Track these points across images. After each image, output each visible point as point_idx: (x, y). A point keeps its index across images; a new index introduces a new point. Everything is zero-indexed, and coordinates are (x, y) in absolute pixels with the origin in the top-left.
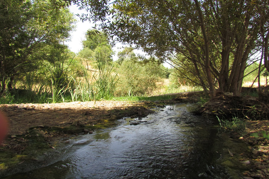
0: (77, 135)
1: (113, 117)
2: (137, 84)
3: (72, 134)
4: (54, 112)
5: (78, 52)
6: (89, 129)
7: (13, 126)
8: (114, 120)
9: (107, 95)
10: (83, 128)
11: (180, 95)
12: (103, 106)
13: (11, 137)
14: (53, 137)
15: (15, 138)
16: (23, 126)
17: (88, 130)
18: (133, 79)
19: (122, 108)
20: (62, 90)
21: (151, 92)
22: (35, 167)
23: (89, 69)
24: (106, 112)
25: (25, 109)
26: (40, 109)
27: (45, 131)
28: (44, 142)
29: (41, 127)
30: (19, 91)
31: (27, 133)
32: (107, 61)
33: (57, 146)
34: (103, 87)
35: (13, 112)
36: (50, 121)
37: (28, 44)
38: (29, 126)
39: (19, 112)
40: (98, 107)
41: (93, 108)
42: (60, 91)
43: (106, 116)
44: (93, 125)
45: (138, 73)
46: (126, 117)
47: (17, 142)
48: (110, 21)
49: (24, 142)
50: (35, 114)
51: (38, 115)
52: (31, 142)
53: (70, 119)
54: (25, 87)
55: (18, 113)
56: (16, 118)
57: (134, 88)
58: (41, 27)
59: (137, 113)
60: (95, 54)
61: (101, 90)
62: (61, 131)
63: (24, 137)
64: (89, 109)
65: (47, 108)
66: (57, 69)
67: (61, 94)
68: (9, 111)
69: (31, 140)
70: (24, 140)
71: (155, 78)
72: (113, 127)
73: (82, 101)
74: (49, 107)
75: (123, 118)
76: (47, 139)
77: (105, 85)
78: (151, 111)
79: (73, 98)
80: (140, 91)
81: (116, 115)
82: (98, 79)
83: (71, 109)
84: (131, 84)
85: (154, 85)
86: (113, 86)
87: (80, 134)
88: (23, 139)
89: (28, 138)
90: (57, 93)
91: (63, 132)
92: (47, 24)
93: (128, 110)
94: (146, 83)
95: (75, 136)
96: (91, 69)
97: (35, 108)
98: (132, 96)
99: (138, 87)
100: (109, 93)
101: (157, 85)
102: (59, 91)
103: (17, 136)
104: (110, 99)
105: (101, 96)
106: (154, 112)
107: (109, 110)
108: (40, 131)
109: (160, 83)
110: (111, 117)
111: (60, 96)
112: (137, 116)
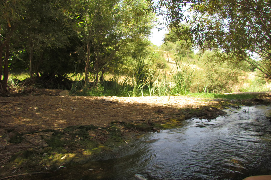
0: (147, 132)
1: (181, 117)
2: (217, 78)
3: (143, 131)
4: (132, 107)
5: (160, 45)
6: (157, 127)
7: (101, 119)
8: (182, 120)
9: (183, 91)
10: (152, 127)
11: (262, 95)
12: (176, 104)
13: (98, 129)
14: (128, 132)
15: (100, 129)
16: (107, 119)
17: (156, 129)
18: (213, 72)
19: (193, 107)
20: (142, 84)
21: (232, 86)
22: (111, 157)
23: (169, 61)
24: (177, 111)
25: (111, 102)
26: (122, 102)
27: (122, 126)
28: (120, 137)
29: (120, 122)
30: (108, 83)
31: (109, 127)
32: (188, 53)
33: (129, 142)
34: (179, 82)
35: (101, 104)
36: (127, 116)
37: (116, 43)
38: (112, 119)
39: (106, 104)
40: (170, 104)
41: (166, 105)
42: (140, 85)
43: (176, 115)
44: (162, 124)
45: (218, 66)
46: (194, 117)
47: (102, 134)
48: (184, 28)
49: (106, 134)
50: (118, 108)
51: (119, 110)
52: (111, 134)
53: (144, 115)
54: (113, 80)
55: (105, 106)
56: (104, 111)
57: (213, 82)
58: (126, 29)
59: (206, 115)
60: (176, 46)
61: (178, 85)
62: (135, 127)
63: (106, 130)
64: (162, 106)
65: (128, 102)
66: (139, 64)
67: (141, 88)
68: (99, 103)
69: (111, 133)
70: (107, 133)
71: (237, 72)
72: (180, 128)
73: (159, 96)
74: (129, 101)
75: (191, 119)
76: (123, 133)
77: (182, 81)
78: (223, 111)
79: (150, 93)
80: (219, 85)
81: (185, 115)
82: (175, 74)
83: (146, 105)
84: (210, 77)
85: (236, 79)
86: (189, 82)
87: (149, 132)
88: (106, 131)
89: (109, 131)
90: (137, 88)
91: (136, 128)
92: (131, 26)
93: (198, 109)
94: (227, 77)
95: (145, 133)
96: (171, 62)
97: (118, 102)
98: (208, 92)
99: (217, 82)
100: (185, 89)
101: (239, 80)
102: (138, 86)
103: (102, 128)
104: (185, 95)
105: (177, 91)
106: (226, 113)
107: (180, 109)
108: (119, 126)
109: (243, 77)
110: (180, 116)
111: (140, 91)
112: (206, 117)
